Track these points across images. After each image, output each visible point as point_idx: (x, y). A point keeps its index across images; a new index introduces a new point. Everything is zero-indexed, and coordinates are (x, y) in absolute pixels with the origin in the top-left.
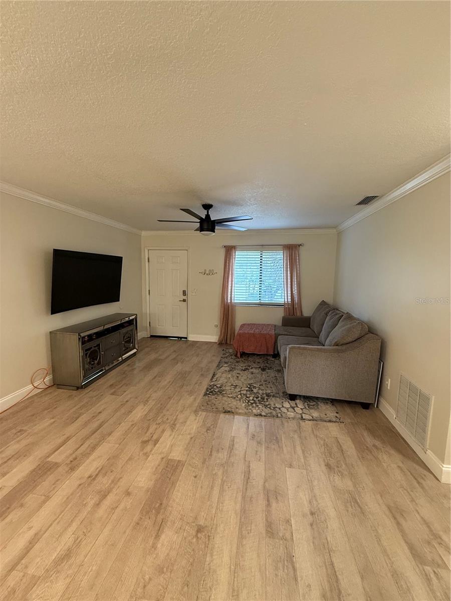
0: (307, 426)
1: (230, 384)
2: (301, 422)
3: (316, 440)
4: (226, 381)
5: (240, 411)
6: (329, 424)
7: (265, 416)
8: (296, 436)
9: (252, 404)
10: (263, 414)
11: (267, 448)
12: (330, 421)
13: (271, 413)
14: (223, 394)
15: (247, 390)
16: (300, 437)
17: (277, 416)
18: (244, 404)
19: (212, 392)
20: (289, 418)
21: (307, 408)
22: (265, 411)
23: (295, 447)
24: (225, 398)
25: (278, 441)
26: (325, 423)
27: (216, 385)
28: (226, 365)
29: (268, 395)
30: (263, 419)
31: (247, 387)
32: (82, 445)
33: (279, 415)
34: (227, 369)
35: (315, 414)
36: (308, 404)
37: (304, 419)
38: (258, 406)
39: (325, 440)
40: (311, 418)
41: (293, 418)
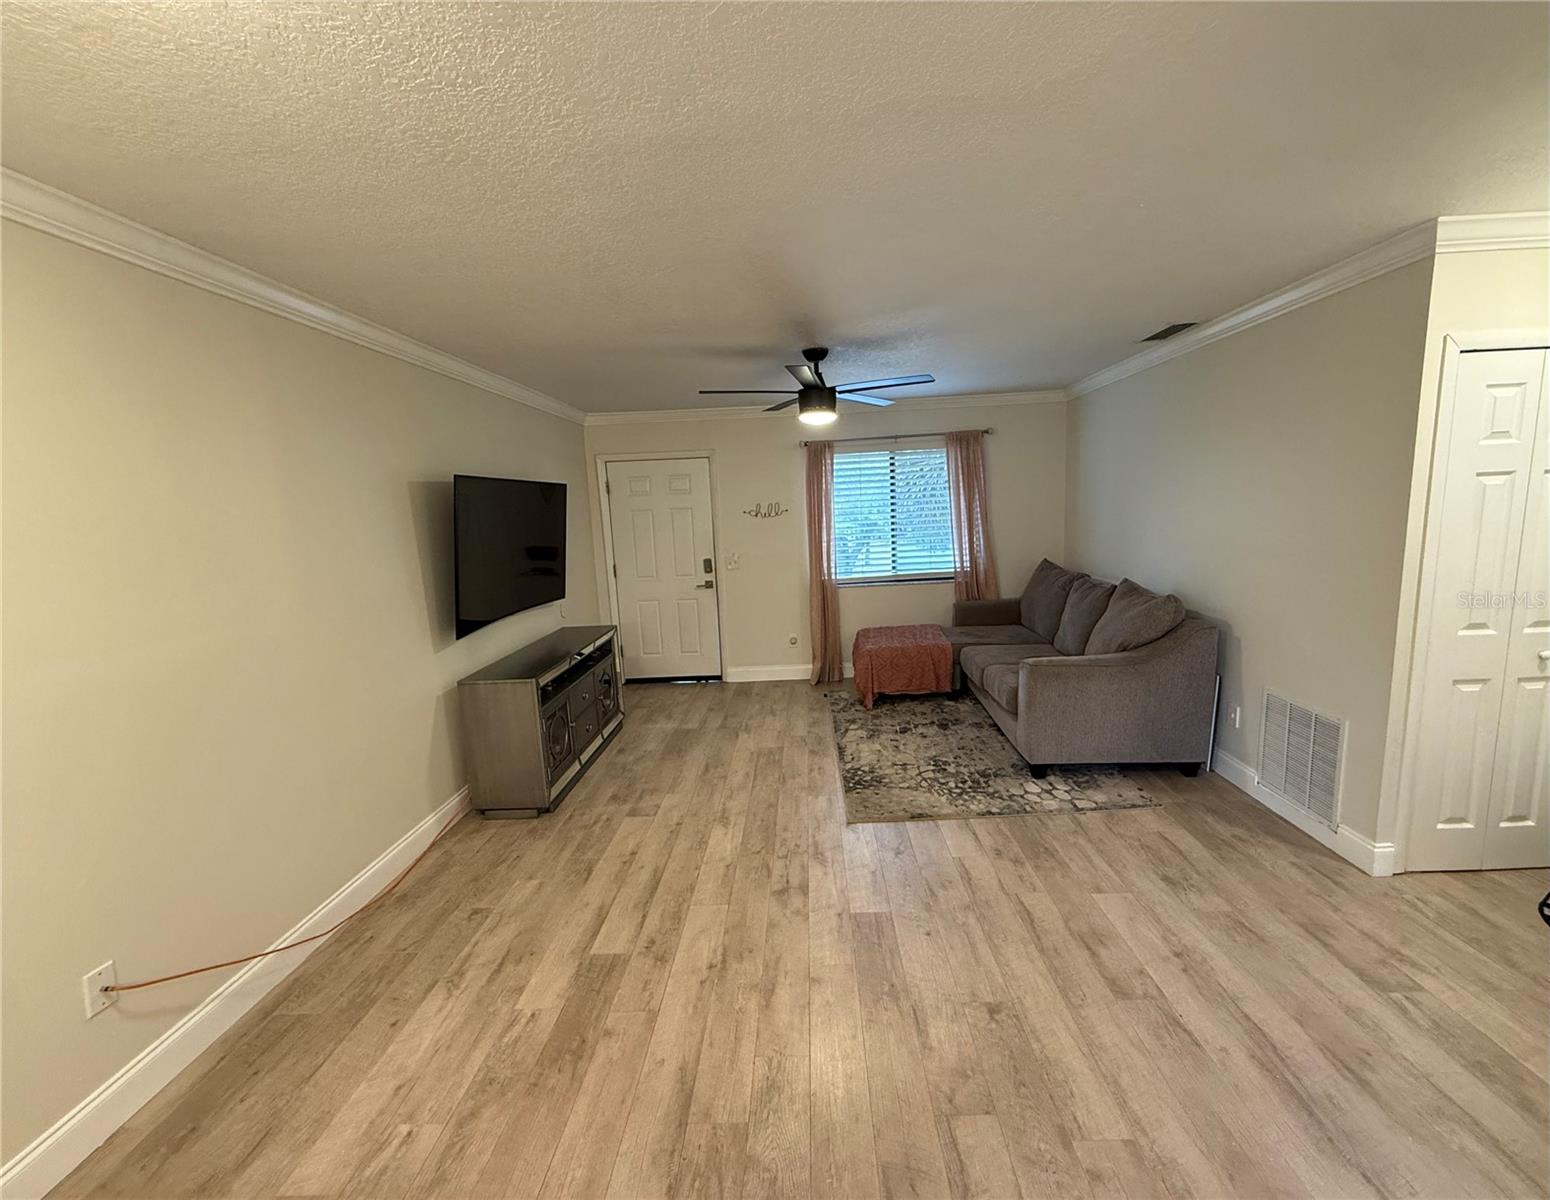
0: (1093, 819)
1: (890, 763)
2: (1077, 815)
3: (1123, 842)
4: (875, 757)
5: (944, 811)
6: (1133, 812)
7: (999, 814)
8: (1081, 841)
9: (960, 794)
10: (994, 810)
11: (1037, 868)
12: (1134, 806)
13: (1009, 806)
14: (886, 783)
15: (933, 771)
16: (1090, 841)
17: (1025, 809)
18: (944, 799)
19: (858, 783)
20: (1051, 811)
21: (1076, 788)
22: (996, 806)
23: (1089, 859)
24: (896, 791)
25: (1051, 853)
26: (1125, 811)
27: (859, 769)
28: (852, 727)
29: (983, 774)
30: (998, 820)
31: (930, 764)
32: (644, 917)
33: (1028, 808)
34: (864, 734)
35: (1100, 797)
36: (1075, 782)
37: (1082, 809)
38: (974, 797)
39: (1140, 840)
40: (1094, 805)
41: (1060, 811)
